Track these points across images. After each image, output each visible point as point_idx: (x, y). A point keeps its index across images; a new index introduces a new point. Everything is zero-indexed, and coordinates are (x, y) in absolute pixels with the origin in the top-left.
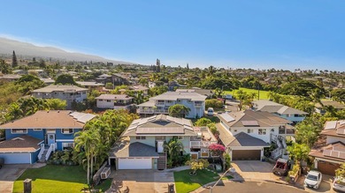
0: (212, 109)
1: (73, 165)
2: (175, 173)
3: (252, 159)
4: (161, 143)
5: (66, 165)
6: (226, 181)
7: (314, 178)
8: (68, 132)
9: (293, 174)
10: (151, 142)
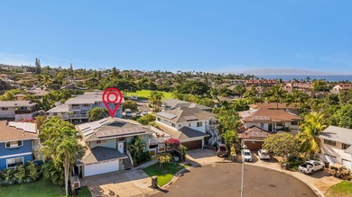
0: (129, 110)
1: (32, 181)
2: (144, 169)
3: (196, 148)
4: (121, 145)
5: (23, 183)
6: (188, 168)
7: (247, 154)
8: (16, 145)
9: (233, 154)
10: (112, 145)
